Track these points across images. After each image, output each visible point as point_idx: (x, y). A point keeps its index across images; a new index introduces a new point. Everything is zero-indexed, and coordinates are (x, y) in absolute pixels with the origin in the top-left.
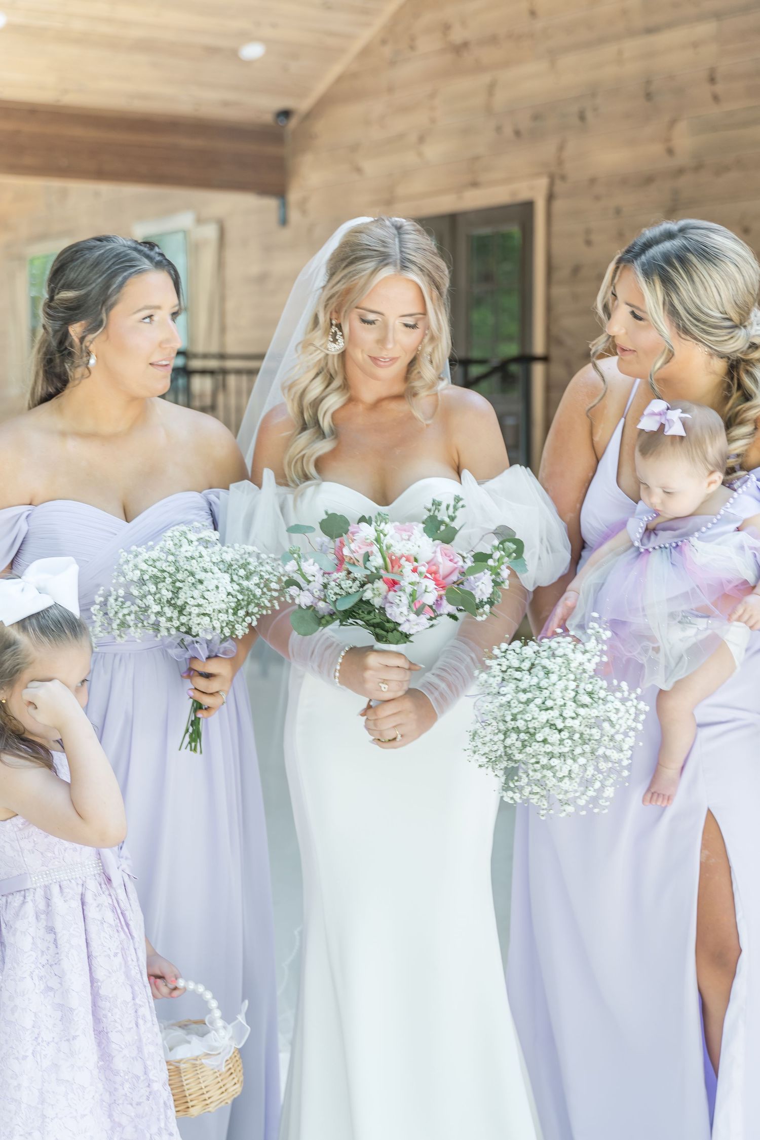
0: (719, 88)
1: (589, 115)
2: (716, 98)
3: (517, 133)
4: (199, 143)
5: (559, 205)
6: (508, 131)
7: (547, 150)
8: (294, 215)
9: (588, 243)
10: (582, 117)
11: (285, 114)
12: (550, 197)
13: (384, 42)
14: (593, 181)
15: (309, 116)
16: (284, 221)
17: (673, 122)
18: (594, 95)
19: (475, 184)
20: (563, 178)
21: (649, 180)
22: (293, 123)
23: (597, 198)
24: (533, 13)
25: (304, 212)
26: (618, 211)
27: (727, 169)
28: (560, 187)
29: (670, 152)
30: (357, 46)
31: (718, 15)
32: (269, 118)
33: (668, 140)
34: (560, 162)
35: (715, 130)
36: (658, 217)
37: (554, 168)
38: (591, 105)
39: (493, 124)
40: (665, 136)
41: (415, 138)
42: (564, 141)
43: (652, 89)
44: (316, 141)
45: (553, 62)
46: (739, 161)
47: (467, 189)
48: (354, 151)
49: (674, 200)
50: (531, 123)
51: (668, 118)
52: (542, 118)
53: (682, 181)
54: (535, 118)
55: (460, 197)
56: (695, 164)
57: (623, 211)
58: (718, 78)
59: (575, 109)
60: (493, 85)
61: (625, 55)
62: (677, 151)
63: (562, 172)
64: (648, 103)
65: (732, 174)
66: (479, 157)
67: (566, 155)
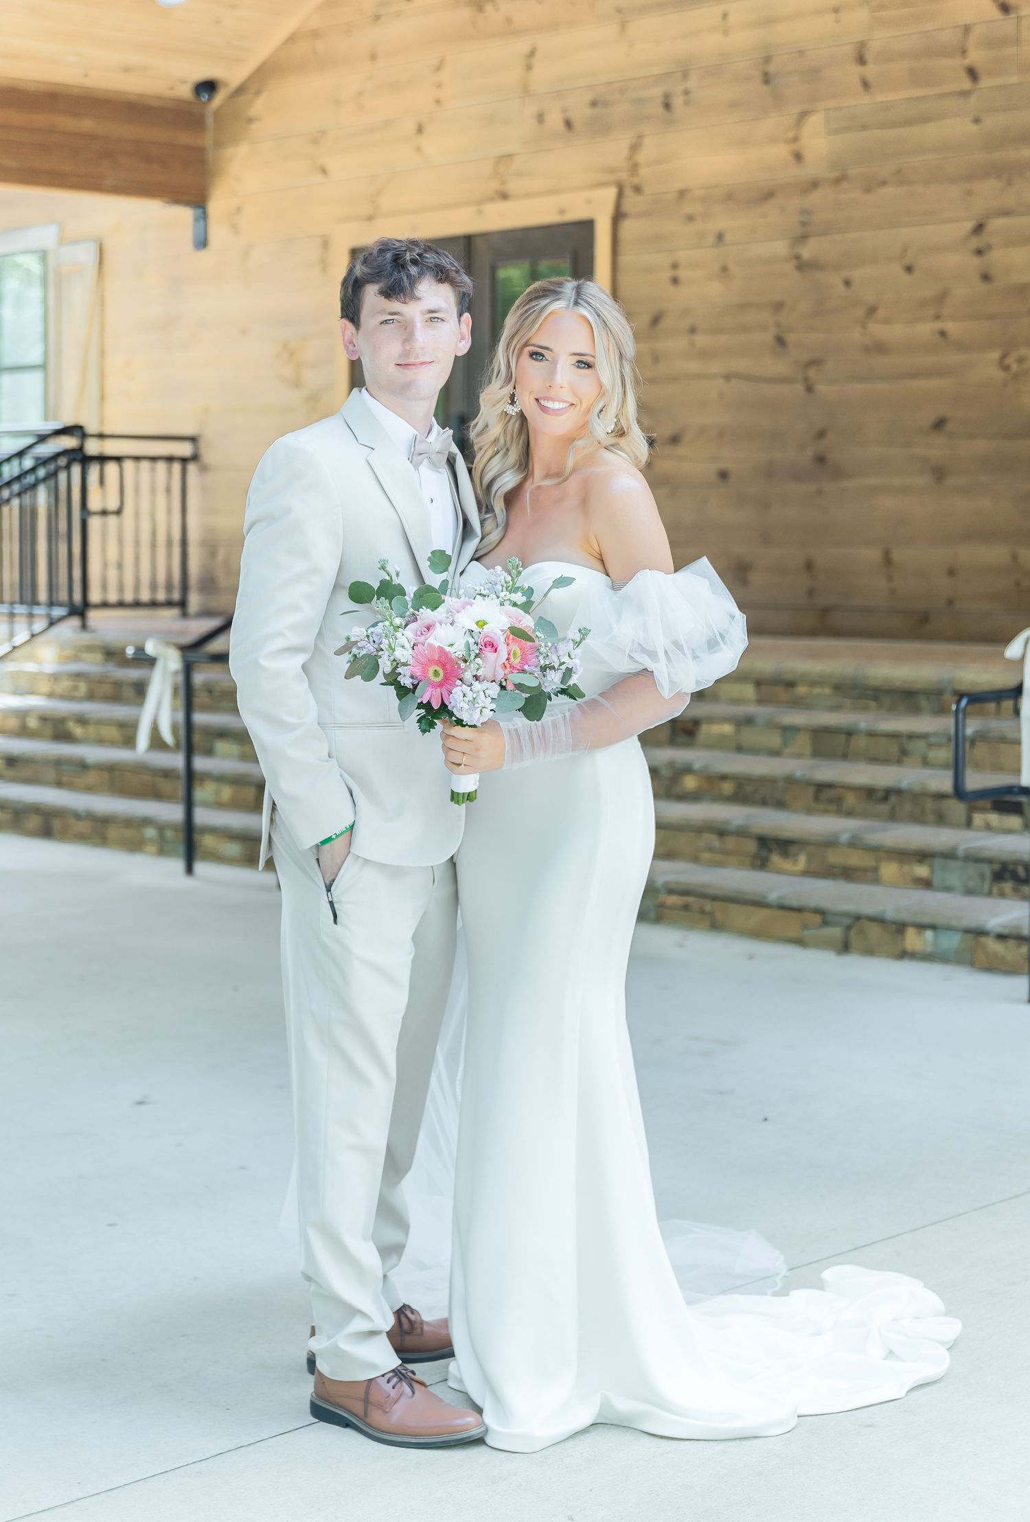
0: (871, 70)
1: (678, 102)
2: (866, 85)
3: (568, 124)
4: (87, 124)
5: (627, 227)
6: (555, 120)
7: (614, 150)
8: (218, 232)
9: (675, 281)
10: (667, 106)
11: (208, 87)
12: (618, 217)
14: (682, 194)
15: (241, 90)
16: (202, 243)
17: (804, 115)
18: (685, 75)
19: (504, 196)
20: (638, 189)
21: (768, 195)
22: (219, 98)
23: (690, 218)
25: (235, 229)
26: (720, 237)
27: (884, 183)
28: (632, 202)
29: (798, 157)
32: (185, 92)
33: (796, 139)
34: (634, 168)
35: (864, 128)
36: (780, 247)
37: (623, 176)
38: (680, 88)
39: (531, 109)
40: (791, 134)
41: (411, 128)
42: (640, 137)
43: (771, 68)
44: (255, 126)
45: (623, 25)
46: (899, 171)
47: (491, 200)
48: (315, 141)
49: (804, 224)
50: (589, 111)
51: (795, 110)
52: (606, 104)
53: (816, 197)
54: (594, 104)
55: (480, 212)
56: (835, 174)
57: (728, 238)
58: (869, 57)
59: (656, 92)
60: (532, 53)
61: (732, 19)
62: (808, 155)
63: (635, 180)
64: (765, 89)
65: (889, 190)
66: (509, 156)
67: (642, 157)
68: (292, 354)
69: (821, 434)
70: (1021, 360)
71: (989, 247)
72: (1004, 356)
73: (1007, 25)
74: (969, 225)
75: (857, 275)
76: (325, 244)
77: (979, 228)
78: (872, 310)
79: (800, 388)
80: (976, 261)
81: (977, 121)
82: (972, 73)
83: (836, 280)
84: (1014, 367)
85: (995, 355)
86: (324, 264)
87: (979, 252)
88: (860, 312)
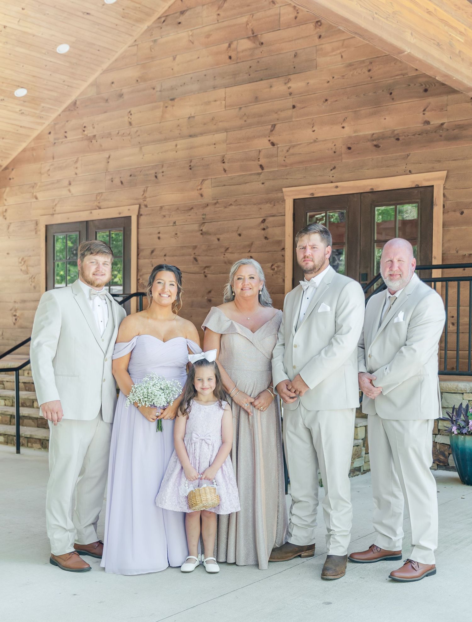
0: (226, 166)
1: (159, 176)
2: (225, 171)
3: (122, 183)
5: (142, 219)
6: (117, 181)
7: (138, 192)
9: (159, 238)
10: (156, 177)
12: (139, 215)
13: (50, 133)
14: (161, 207)
15: (7, 168)
17: (203, 181)
18: (163, 166)
19: (100, 208)
20: (146, 206)
21: (192, 208)
23: (164, 216)
24: (130, 123)
26: (175, 223)
27: (231, 204)
28: (144, 210)
29: (202, 195)
30: (35, 134)
31: (226, 130)
33: (201, 189)
34: (144, 198)
35: (224, 185)
36: (196, 227)
37: (141, 201)
38: (161, 171)
39: (109, 177)
40: (199, 187)
41: (66, 183)
42: (147, 187)
43: (192, 164)
44: (12, 180)
45: (141, 148)
46: (236, 200)
47: (96, 209)
48: (33, 187)
49: (203, 218)
50: (129, 178)
51: (201, 179)
52: (135, 176)
53: (208, 209)
54: (131, 176)
55: (91, 213)
56: (215, 201)
57: (177, 224)
58: (225, 160)
59: (153, 172)
60: (109, 157)
61: (178, 147)
62: (204, 194)
63: (145, 203)
64: (190, 171)
65: (233, 207)
66: (101, 193)
67: (147, 195)
68: (25, 262)
69: (210, 292)
70: (278, 267)
71: (267, 227)
72: (272, 265)
73: (274, 150)
74: (261, 219)
75: (221, 237)
76: (37, 224)
77: (264, 221)
78: (228, 249)
79: (203, 275)
80: (263, 231)
81: (263, 183)
82: (261, 167)
83: (214, 239)
84: (276, 269)
85: (270, 265)
86: (36, 231)
87: (264, 229)
88: (223, 250)
